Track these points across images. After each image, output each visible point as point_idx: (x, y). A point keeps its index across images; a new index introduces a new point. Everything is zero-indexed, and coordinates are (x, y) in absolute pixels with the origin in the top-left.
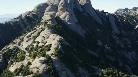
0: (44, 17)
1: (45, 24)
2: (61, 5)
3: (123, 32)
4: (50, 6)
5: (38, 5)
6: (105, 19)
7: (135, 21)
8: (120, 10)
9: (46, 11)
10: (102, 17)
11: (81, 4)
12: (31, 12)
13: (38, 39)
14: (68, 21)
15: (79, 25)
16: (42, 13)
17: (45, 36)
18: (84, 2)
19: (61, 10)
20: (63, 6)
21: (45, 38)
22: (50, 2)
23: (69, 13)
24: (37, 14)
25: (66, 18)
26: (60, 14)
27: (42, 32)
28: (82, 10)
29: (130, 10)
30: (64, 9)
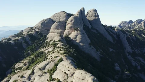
0: (50, 35)
1: (54, 46)
2: (70, 22)
3: (136, 50)
4: (57, 22)
5: (42, 21)
6: (115, 36)
7: (143, 35)
8: (124, 23)
9: (52, 28)
10: (111, 33)
11: (89, 20)
12: (34, 28)
13: (57, 74)
14: (80, 42)
15: (92, 46)
16: (47, 30)
17: (67, 72)
18: (93, 17)
19: (71, 28)
20: (73, 24)
21: (67, 75)
22: (56, 18)
23: (80, 32)
24: (41, 32)
25: (78, 38)
26: (70, 33)
27: (59, 63)
28: (91, 26)
29: (134, 22)
30: (74, 27)
